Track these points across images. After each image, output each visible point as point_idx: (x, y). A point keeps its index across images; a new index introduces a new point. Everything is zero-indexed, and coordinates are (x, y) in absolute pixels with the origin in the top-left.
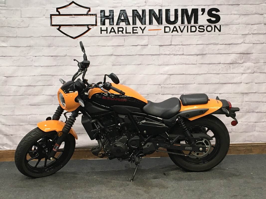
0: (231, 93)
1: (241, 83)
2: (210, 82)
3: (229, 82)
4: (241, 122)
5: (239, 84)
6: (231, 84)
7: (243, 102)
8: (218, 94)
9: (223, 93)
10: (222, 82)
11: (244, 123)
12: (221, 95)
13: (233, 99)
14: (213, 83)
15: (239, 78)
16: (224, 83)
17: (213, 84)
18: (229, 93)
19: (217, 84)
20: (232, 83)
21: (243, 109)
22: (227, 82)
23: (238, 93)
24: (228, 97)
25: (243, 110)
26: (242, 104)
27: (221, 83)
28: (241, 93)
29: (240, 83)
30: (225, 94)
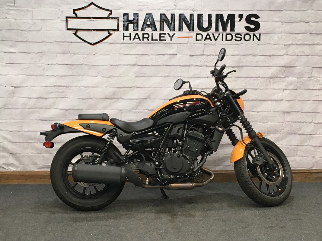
0: (270, 112)
1: (282, 100)
2: (247, 99)
3: (268, 99)
4: (282, 145)
5: (279, 101)
6: (270, 102)
7: (284, 122)
8: (256, 113)
9: (261, 112)
10: (261, 99)
11: (285, 146)
12: (259, 113)
13: (272, 118)
14: (250, 99)
15: (280, 94)
16: (262, 99)
17: (250, 100)
18: (269, 112)
19: (254, 101)
20: (271, 101)
21: (284, 131)
22: (266, 99)
23: (279, 112)
24: (267, 116)
25: (284, 132)
26: (283, 124)
27: (259, 100)
28: (281, 112)
29: (281, 101)
30: (263, 113)
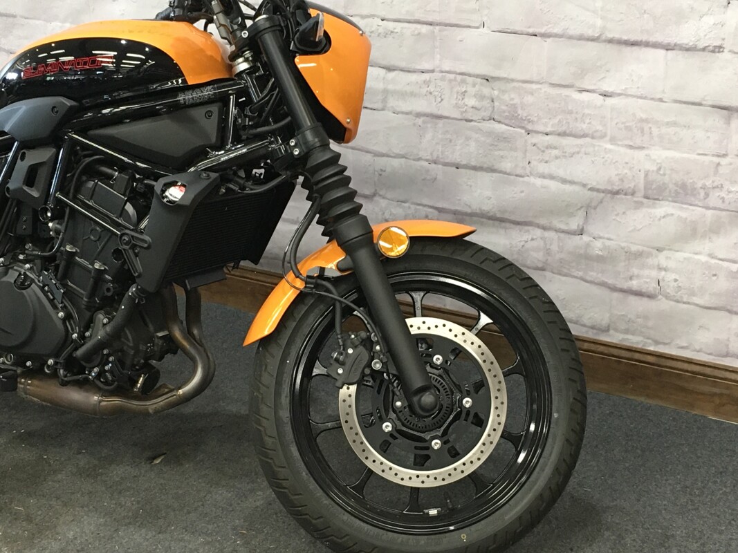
0: (661, 100)
1: (718, 49)
2: (556, 30)
3: (652, 39)
4: (711, 256)
5: (705, 53)
6: (662, 52)
7: (724, 156)
8: (596, 96)
9: (619, 95)
10: (617, 36)
11: (725, 264)
12: (610, 101)
13: (671, 130)
14: (571, 32)
15: (709, 20)
16: (625, 38)
17: (571, 38)
18: (652, 99)
19: (590, 43)
20: (668, 48)
21: (723, 194)
22: (644, 38)
23: (700, 104)
24: (644, 116)
25: (723, 199)
26: (719, 164)
27: (611, 41)
28: (714, 106)
29: (713, 51)
30: (630, 100)
